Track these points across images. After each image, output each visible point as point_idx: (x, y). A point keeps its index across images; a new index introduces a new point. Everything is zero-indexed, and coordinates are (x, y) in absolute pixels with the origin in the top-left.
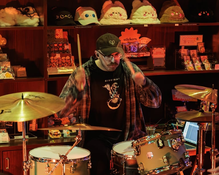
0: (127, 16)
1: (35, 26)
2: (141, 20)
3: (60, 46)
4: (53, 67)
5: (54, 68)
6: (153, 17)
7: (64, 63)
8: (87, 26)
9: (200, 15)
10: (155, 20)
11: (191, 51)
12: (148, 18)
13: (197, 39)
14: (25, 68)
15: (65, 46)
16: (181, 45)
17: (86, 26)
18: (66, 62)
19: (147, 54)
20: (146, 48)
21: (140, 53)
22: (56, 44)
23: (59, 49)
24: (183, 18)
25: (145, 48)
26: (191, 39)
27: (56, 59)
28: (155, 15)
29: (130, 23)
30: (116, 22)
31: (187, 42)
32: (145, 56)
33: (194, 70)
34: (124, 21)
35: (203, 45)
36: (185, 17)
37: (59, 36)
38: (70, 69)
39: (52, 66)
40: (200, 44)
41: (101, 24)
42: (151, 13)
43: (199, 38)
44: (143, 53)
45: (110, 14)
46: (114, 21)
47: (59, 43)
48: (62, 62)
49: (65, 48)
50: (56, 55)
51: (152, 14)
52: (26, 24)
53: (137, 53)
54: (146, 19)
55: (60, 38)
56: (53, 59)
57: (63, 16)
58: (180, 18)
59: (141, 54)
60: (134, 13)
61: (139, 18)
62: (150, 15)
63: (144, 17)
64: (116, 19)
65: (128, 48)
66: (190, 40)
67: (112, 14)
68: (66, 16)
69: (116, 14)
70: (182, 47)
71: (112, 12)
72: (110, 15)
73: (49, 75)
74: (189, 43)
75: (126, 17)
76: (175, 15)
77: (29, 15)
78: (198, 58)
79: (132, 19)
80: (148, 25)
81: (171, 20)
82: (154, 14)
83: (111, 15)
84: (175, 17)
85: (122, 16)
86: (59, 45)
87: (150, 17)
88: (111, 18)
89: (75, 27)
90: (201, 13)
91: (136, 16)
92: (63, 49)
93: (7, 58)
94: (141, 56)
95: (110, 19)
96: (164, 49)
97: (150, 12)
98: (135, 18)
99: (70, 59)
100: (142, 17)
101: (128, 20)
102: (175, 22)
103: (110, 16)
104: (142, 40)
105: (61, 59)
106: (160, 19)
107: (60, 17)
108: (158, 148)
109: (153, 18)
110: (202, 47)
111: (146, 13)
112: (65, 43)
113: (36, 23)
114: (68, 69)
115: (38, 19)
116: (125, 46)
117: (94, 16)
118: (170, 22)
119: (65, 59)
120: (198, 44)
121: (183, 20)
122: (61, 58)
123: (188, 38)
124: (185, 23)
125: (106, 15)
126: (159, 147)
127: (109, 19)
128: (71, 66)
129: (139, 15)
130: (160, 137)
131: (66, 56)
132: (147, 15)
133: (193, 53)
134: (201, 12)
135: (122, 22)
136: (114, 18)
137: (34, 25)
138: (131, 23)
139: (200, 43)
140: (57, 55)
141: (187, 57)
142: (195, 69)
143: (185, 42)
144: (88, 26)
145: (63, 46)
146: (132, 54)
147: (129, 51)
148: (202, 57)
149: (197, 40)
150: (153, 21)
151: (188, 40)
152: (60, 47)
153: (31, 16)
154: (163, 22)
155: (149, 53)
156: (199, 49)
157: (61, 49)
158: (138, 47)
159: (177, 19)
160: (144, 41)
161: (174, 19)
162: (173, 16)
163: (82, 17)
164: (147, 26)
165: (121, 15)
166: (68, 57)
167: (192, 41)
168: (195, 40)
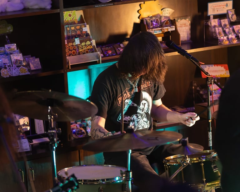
4: (73, 55)
5: (75, 57)
7: (85, 50)
11: (222, 21)
13: (227, 5)
14: (38, 59)
15: (84, 28)
16: (209, 14)
17: (107, 4)
19: (171, 28)
22: (73, 27)
23: (76, 32)
25: (168, 21)
26: (220, 6)
27: (75, 45)
31: (216, 11)
32: (169, 30)
37: (72, 16)
39: (71, 54)
40: (230, 12)
43: (228, 4)
44: (167, 28)
50: (75, 41)
52: (36, 7)
53: (160, 29)
55: (73, 19)
56: (71, 46)
59: (165, 29)
65: (150, 23)
66: (218, 7)
70: (211, 16)
73: (71, 65)
74: (217, 11)
78: (231, 29)
86: (76, 27)
89: (94, 6)
92: (82, 31)
93: (17, 49)
94: (166, 31)
96: (189, 20)
99: (91, 44)
104: (164, 11)
110: (233, 14)
112: (83, 25)
113: (49, 5)
116: (146, 21)
120: (228, 11)
122: (81, 44)
123: (216, 5)
128: (93, 52)
131: (85, 42)
133: (224, 23)
141: (219, 28)
143: (214, 10)
144: (109, 4)
145: (81, 29)
146: (155, 29)
147: (151, 27)
148: (235, 27)
149: (226, 7)
151: (217, 7)
152: (77, 30)
155: (174, 27)
156: (230, 17)
157: (78, 32)
158: (161, 21)
160: (167, 13)
166: (88, 43)
167: (221, 8)
168: (224, 7)
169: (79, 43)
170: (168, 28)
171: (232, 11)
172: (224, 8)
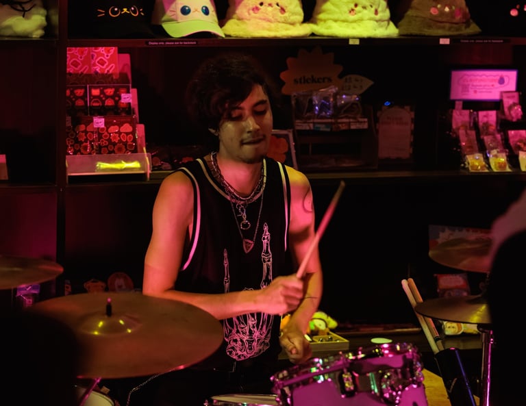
0: (302, 14)
1: (34, 36)
2: (341, 27)
3: (107, 94)
4: (82, 154)
5: (86, 158)
6: (378, 17)
7: (114, 144)
8: (183, 41)
9: (514, 13)
10: (382, 26)
12: (361, 20)
13: (501, 81)
14: (4, 156)
15: (123, 95)
16: (453, 97)
17: (179, 41)
18: (120, 141)
19: (358, 122)
20: (357, 104)
21: (339, 121)
22: (95, 88)
23: (103, 102)
24: (464, 21)
25: (355, 106)
26: (482, 80)
27: (92, 132)
28: (383, 11)
29: (311, 33)
30: (269, 30)
31: (471, 91)
32: (353, 127)
33: (487, 171)
34: (291, 27)
35: (516, 100)
36: (471, 21)
37: (107, 67)
38: (132, 161)
39: (79, 151)
40: (508, 97)
41: (226, 35)
42: (371, 6)
43: (506, 79)
44: (347, 120)
45: (251, 6)
46: (264, 28)
47: (106, 87)
48: (109, 140)
49: (122, 101)
50: (92, 121)
51: (373, 9)
52: (8, 32)
53: (330, 121)
54: (354, 21)
55: (108, 71)
56: (83, 132)
57: (116, 9)
58: (454, 21)
59: (342, 123)
60: (321, 6)
61: (336, 21)
62: (369, 13)
63: (351, 17)
64: (269, 21)
65: (305, 104)
67: (259, 6)
68: (125, 10)
69: (270, 9)
70: (457, 102)
71: (259, 2)
72: (253, 9)
73: (70, 177)
74: (475, 92)
75: (300, 15)
76: (442, 13)
77: (19, 8)
78: (499, 136)
79: (318, 22)
80: (362, 40)
81: (430, 27)
82: (380, 10)
83: (256, 9)
84: (440, 19)
85: (286, 14)
86: (105, 91)
87: (367, 17)
88: (255, 18)
89: (147, 43)
90: (518, 10)
91: (329, 14)
92: (117, 102)
94: (343, 127)
95: (253, 21)
96: (411, 111)
97: (367, 4)
98: (325, 21)
99: (133, 133)
100: (342, 18)
101: (305, 25)
102: (440, 32)
103: (251, 12)
104: (346, 82)
105: (107, 131)
106: (400, 23)
107: (107, 13)
108: (343, 396)
109: (377, 21)
110: (515, 104)
111: (356, 5)
112: (123, 87)
113: (37, 29)
114: (127, 160)
115: (44, 18)
116: (297, 100)
117: (206, 12)
118: (426, 34)
119: (119, 133)
120: (502, 96)
121: (466, 28)
122: (108, 128)
123: (474, 77)
124: (470, 36)
125: (241, 11)
126: (343, 394)
127: (249, 20)
128: (135, 151)
129: (337, 10)
130: (348, 365)
131: (120, 125)
132: (360, 12)
134: (518, 7)
135: (287, 29)
136: (264, 19)
137: (31, 33)
138: (313, 34)
139: (510, 94)
140: (96, 119)
141: (469, 132)
142: (489, 167)
143: (466, 89)
144: (185, 41)
145: (116, 96)
146: (316, 121)
148: (512, 133)
149: (499, 85)
150: (375, 30)
152: (107, 97)
153: (23, 8)
154: (405, 32)
155: (366, 120)
156: (506, 110)
157: (109, 103)
158: (335, 103)
159: (447, 25)
161: (439, 24)
162: (436, 16)
163: (173, 13)
164: (357, 42)
165: (283, 10)
166: (127, 128)
167: (485, 86)
168: (493, 83)
169: (103, 126)
170: (350, 122)
171: (513, 97)
172: (493, 86)
